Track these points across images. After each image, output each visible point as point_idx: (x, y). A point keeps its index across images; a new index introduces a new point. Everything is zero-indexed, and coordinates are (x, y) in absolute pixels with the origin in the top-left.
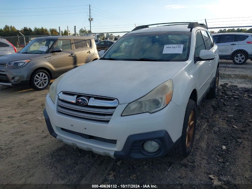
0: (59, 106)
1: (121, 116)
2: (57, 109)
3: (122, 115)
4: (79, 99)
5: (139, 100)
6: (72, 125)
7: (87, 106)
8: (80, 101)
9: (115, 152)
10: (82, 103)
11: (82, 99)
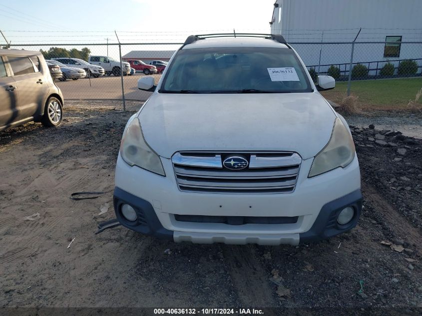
0: (179, 177)
1: (308, 177)
2: (178, 183)
3: (310, 176)
4: (230, 160)
5: (325, 150)
6: (221, 206)
7: (248, 169)
8: (232, 162)
9: (300, 234)
10: (236, 166)
11: (235, 159)
